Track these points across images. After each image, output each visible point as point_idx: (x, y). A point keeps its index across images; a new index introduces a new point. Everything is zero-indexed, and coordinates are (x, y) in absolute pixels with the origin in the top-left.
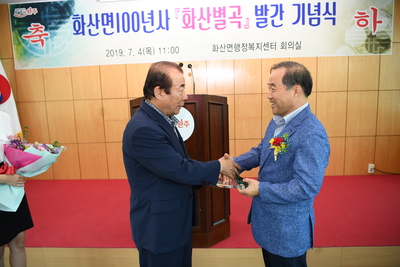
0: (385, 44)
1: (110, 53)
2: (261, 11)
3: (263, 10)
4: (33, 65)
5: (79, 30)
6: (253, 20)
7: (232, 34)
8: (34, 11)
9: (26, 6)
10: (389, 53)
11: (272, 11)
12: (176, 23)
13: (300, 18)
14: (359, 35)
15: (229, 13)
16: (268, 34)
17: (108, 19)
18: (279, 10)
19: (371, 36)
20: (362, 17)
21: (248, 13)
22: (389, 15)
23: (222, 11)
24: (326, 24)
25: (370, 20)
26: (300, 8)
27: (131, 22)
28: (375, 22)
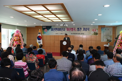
0: (97, 34)
1: (56, 34)
2: (78, 29)
3: (79, 28)
4: (45, 35)
5: (52, 30)
6: (77, 30)
7: (74, 32)
8: (46, 27)
9: (45, 26)
10: (98, 35)
11: (80, 29)
12: (66, 30)
13: (84, 30)
14: (93, 32)
15: (74, 29)
16: (79, 32)
17: (56, 29)
18: (81, 29)
19: (95, 33)
20: (93, 30)
21: (76, 29)
22: (97, 30)
23: (73, 28)
24: (88, 31)
25: (94, 30)
26: (84, 28)
27: (59, 29)
28: (95, 31)
